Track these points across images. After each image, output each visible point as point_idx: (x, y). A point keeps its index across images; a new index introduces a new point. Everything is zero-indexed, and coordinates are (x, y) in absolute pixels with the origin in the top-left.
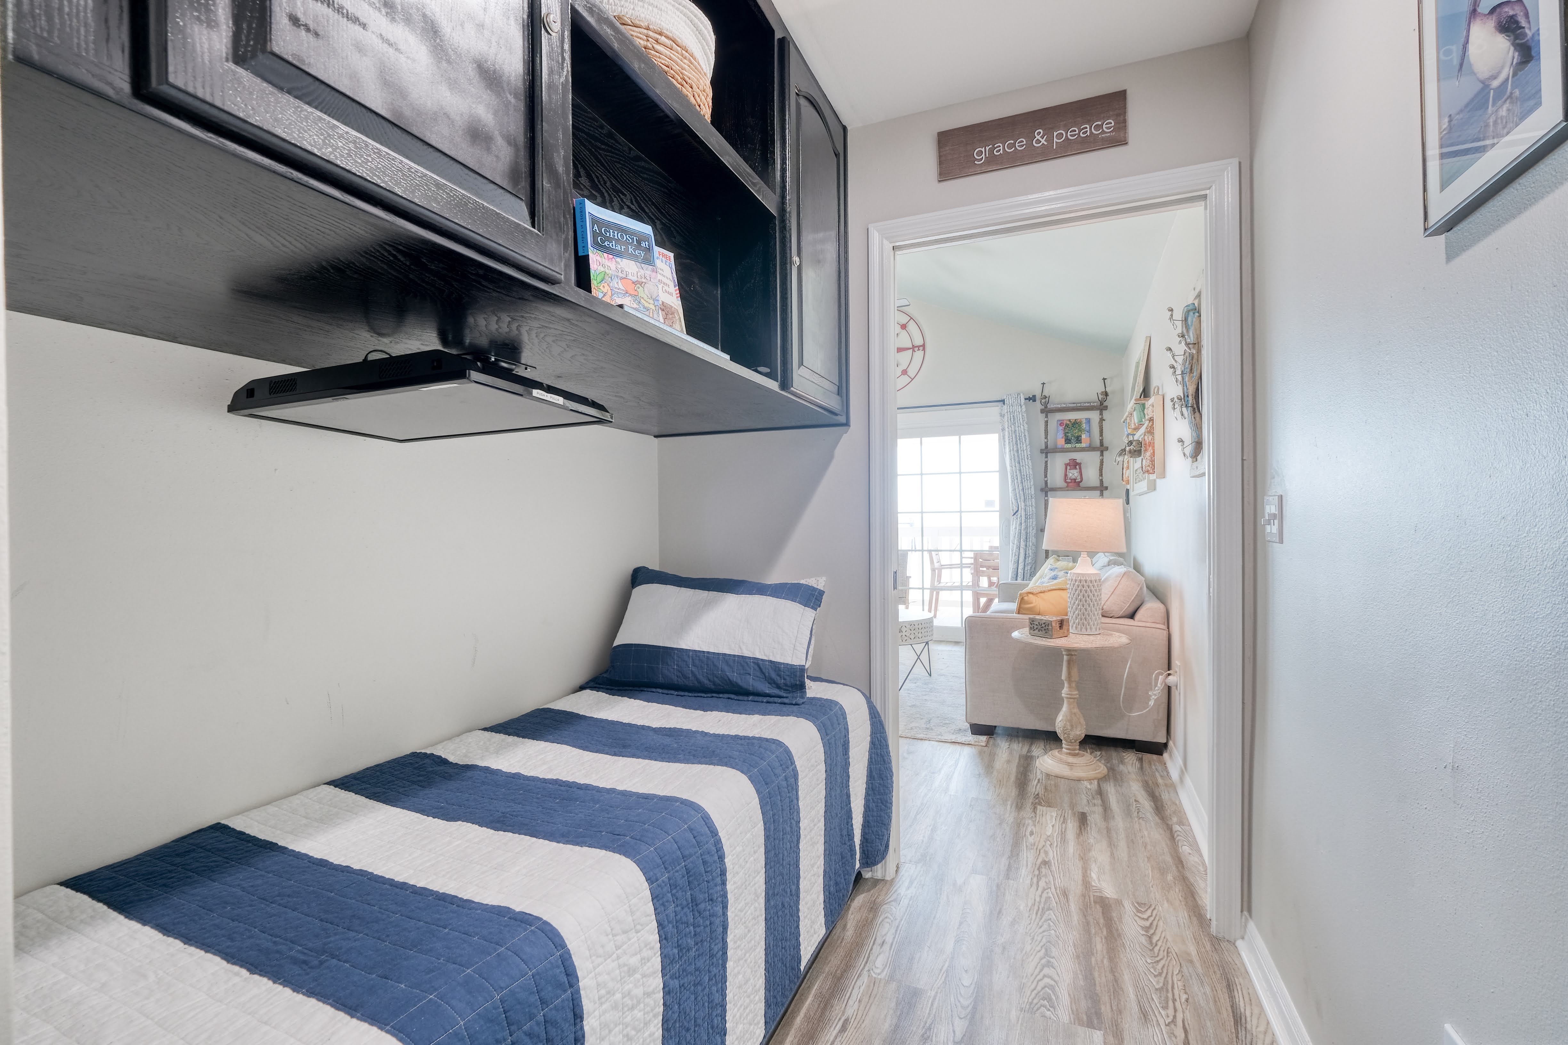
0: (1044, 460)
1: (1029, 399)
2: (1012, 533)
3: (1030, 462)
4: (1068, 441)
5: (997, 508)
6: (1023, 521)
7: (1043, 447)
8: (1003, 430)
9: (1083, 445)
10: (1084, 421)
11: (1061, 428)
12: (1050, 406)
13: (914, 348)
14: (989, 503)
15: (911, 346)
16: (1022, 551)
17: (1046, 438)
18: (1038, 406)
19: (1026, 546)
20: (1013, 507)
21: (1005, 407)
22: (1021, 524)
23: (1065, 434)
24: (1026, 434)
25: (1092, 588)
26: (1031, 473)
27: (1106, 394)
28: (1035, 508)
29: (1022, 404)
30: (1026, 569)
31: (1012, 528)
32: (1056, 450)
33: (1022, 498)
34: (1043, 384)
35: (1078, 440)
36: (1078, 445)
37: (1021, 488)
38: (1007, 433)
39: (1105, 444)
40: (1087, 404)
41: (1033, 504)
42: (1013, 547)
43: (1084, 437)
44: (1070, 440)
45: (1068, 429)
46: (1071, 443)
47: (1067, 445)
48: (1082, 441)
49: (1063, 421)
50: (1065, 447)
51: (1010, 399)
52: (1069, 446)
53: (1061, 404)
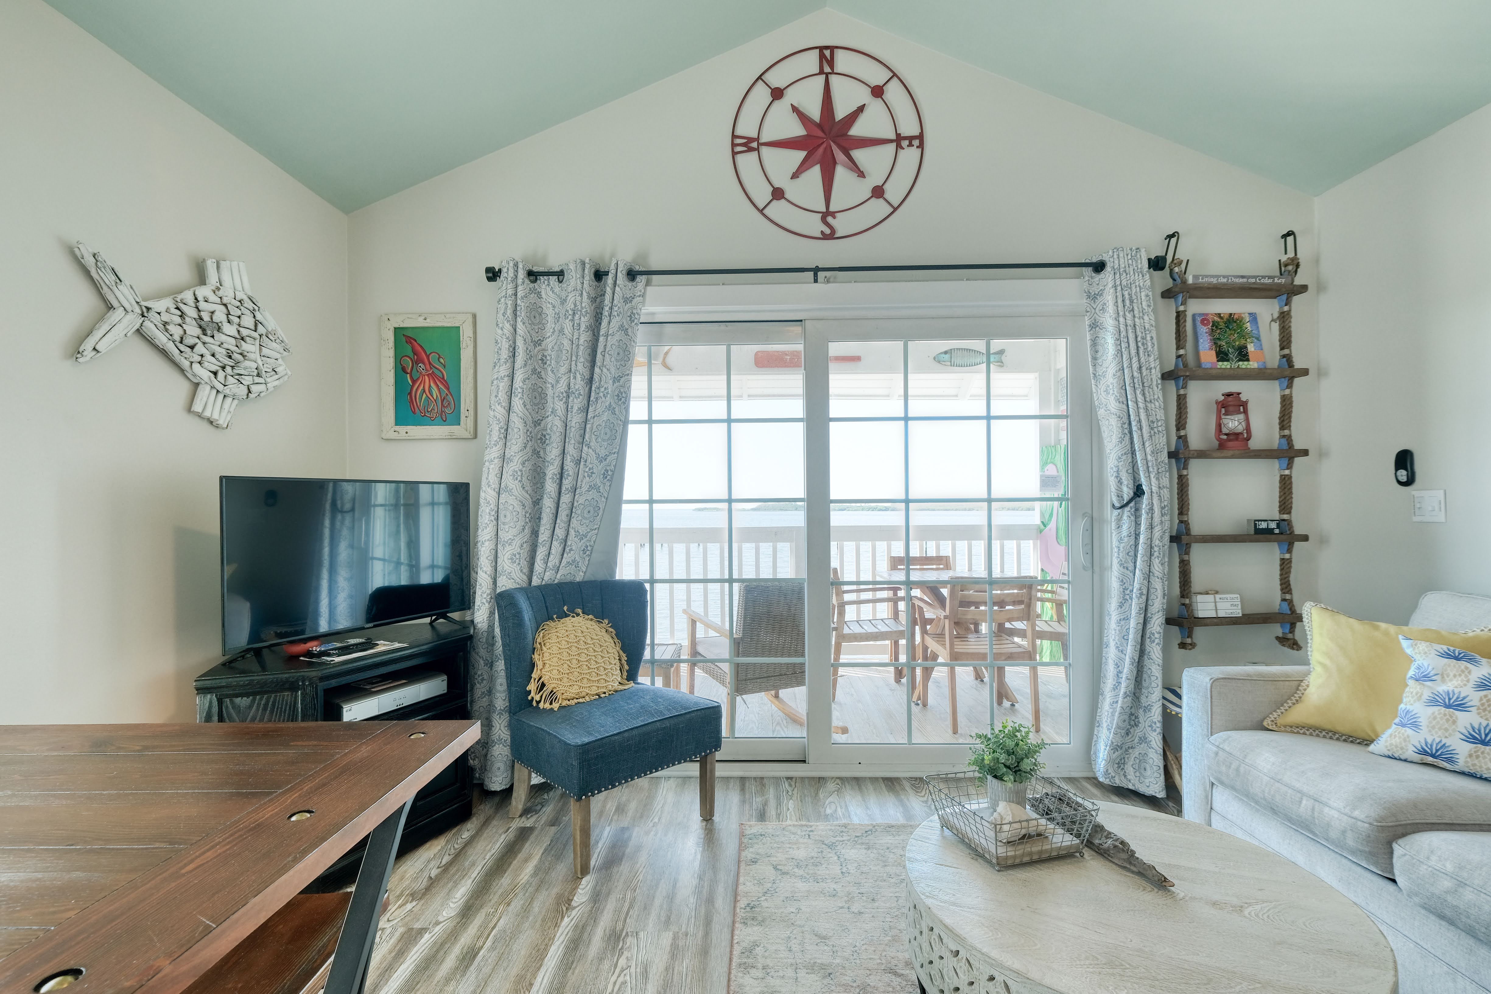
0: (1176, 392)
1: (1154, 263)
3: (1158, 394)
4: (1222, 356)
8: (1093, 326)
9: (1253, 364)
10: (1246, 318)
11: (1205, 329)
13: (900, 140)
14: (1049, 482)
15: (894, 137)
17: (1182, 346)
23: (1215, 342)
27: (1296, 263)
28: (1170, 492)
32: (1202, 374)
35: (1243, 354)
36: (1243, 365)
39: (1296, 363)
40: (1267, 281)
41: (1168, 484)
43: (1253, 349)
44: (1226, 354)
45: (1218, 331)
46: (1228, 361)
47: (1220, 363)
48: (1250, 357)
49: (1207, 315)
50: (1219, 367)
51: (1122, 260)
52: (1223, 367)
53: (1218, 277)
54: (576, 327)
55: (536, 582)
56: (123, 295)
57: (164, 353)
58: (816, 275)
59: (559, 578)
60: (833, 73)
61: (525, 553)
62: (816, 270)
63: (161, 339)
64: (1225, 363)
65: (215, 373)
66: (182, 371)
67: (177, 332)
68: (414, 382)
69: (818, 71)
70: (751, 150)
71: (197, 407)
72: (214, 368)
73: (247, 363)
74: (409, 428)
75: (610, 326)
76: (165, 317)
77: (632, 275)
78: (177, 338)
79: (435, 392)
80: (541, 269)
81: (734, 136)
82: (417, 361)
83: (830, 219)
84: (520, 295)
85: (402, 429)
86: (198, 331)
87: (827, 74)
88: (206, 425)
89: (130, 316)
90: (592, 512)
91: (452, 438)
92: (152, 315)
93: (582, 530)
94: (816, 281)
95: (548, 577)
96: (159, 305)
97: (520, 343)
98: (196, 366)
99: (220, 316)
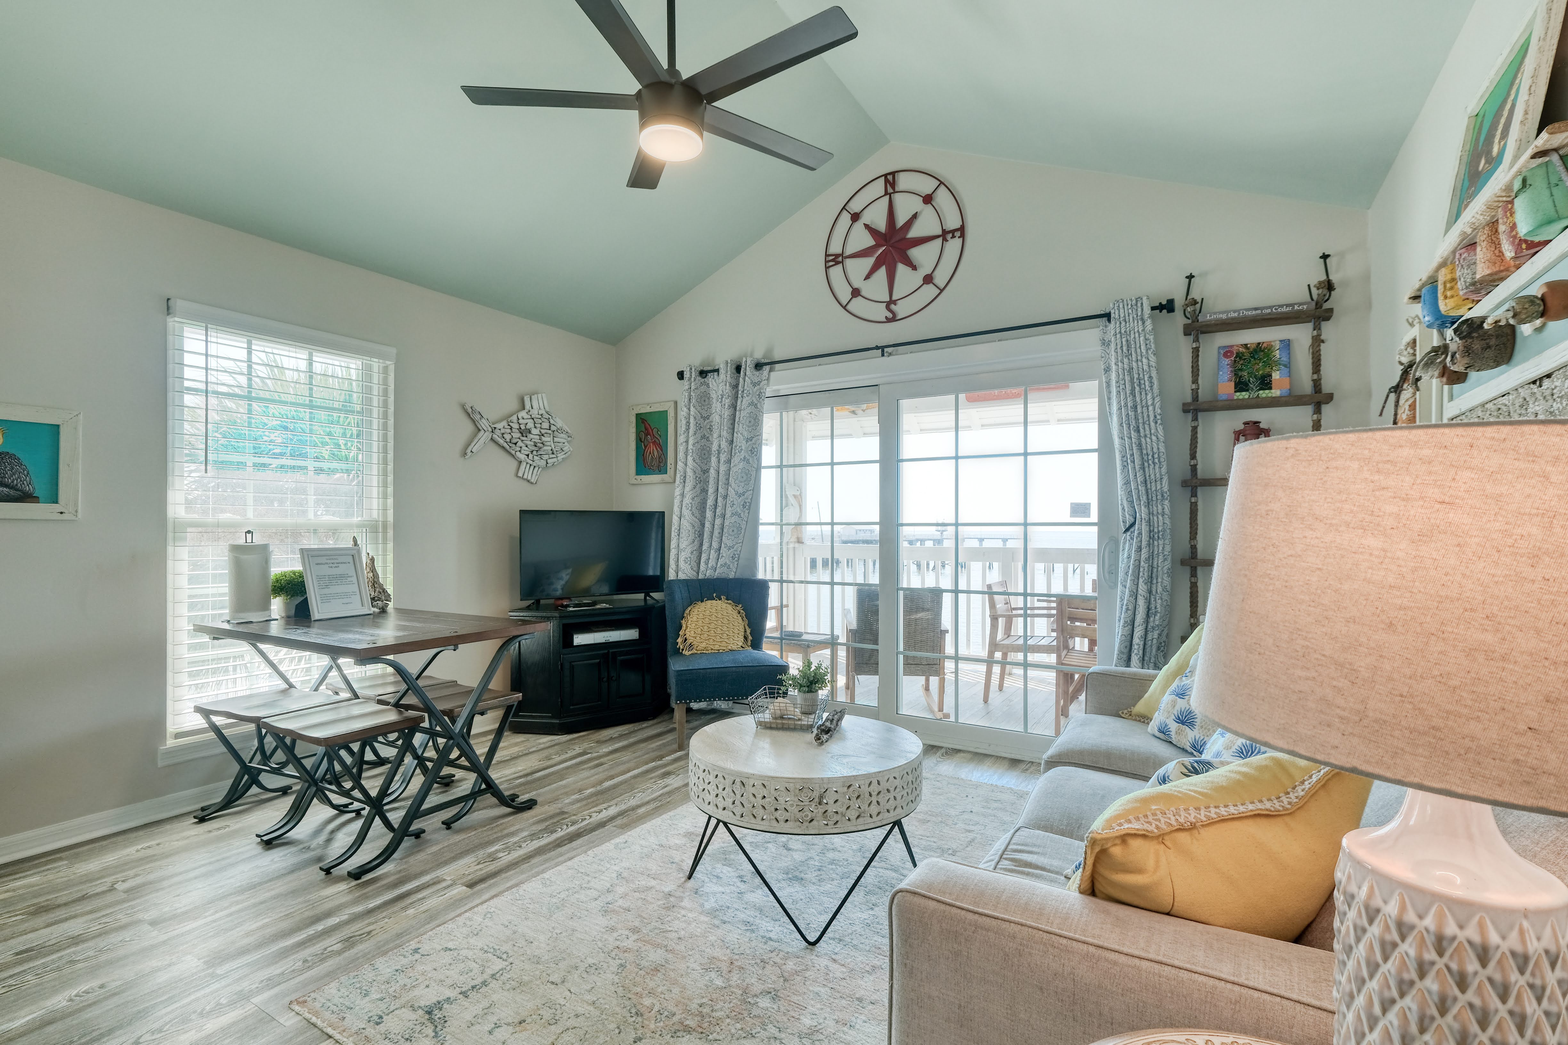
0: (1190, 424)
1: (1160, 308)
2: (1122, 566)
3: (1160, 429)
4: (1241, 386)
5: (1094, 517)
6: (1144, 543)
7: (1189, 399)
8: (1107, 370)
9: (1275, 392)
10: (1277, 345)
11: (1227, 361)
12: (1203, 318)
13: (945, 235)
14: (1079, 509)
15: (940, 233)
16: (1141, 602)
17: (1195, 381)
18: (1179, 320)
19: (1150, 592)
20: (1124, 516)
21: (1112, 326)
22: (1139, 549)
23: (1236, 373)
24: (1154, 374)
25: (1530, 1006)
26: (1162, 449)
27: (1329, 286)
28: (1171, 518)
29: (1146, 316)
30: (1149, 637)
31: (1123, 556)
32: (1216, 406)
33: (1144, 498)
34: (1190, 277)
35: (1265, 383)
36: (1264, 394)
37: (1140, 479)
38: (1113, 376)
39: (1326, 388)
40: (1284, 309)
41: (1167, 511)
42: (1123, 593)
43: (1278, 377)
44: (1247, 385)
45: (1241, 362)
46: (1247, 390)
47: (1238, 394)
48: (1273, 385)
49: (1232, 346)
50: (1235, 398)
51: (1122, 311)
52: (1241, 397)
53: (1227, 312)
54: (723, 406)
55: (701, 577)
56: (484, 424)
57: (503, 447)
58: (883, 351)
59: (716, 575)
60: (895, 192)
61: (694, 557)
62: (882, 348)
63: (501, 441)
64: (1244, 393)
65: (528, 455)
66: (513, 456)
67: (508, 437)
68: (645, 447)
69: (883, 193)
70: (837, 263)
71: (520, 474)
72: (527, 453)
73: (545, 448)
74: (642, 477)
75: (743, 403)
76: (503, 431)
77: (758, 366)
78: (508, 440)
79: (656, 453)
80: (709, 368)
81: (827, 255)
82: (646, 435)
83: (893, 307)
84: (693, 388)
85: (639, 477)
86: (519, 435)
87: (890, 194)
88: (526, 483)
89: (487, 433)
90: (736, 531)
91: (664, 482)
92: (497, 431)
93: (729, 543)
94: (883, 355)
95: (709, 574)
96: (499, 426)
97: (692, 420)
98: (518, 453)
99: (530, 425)
